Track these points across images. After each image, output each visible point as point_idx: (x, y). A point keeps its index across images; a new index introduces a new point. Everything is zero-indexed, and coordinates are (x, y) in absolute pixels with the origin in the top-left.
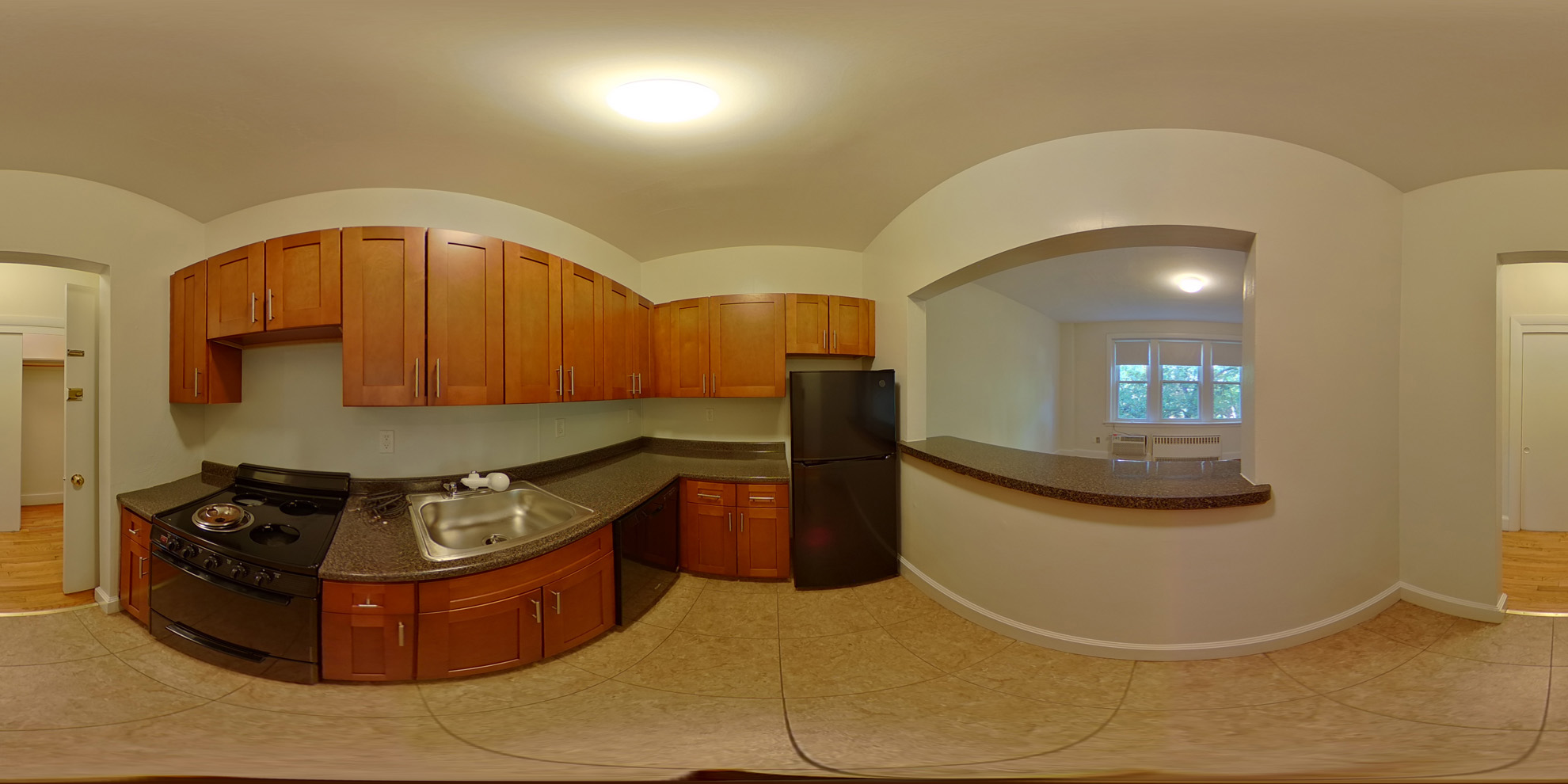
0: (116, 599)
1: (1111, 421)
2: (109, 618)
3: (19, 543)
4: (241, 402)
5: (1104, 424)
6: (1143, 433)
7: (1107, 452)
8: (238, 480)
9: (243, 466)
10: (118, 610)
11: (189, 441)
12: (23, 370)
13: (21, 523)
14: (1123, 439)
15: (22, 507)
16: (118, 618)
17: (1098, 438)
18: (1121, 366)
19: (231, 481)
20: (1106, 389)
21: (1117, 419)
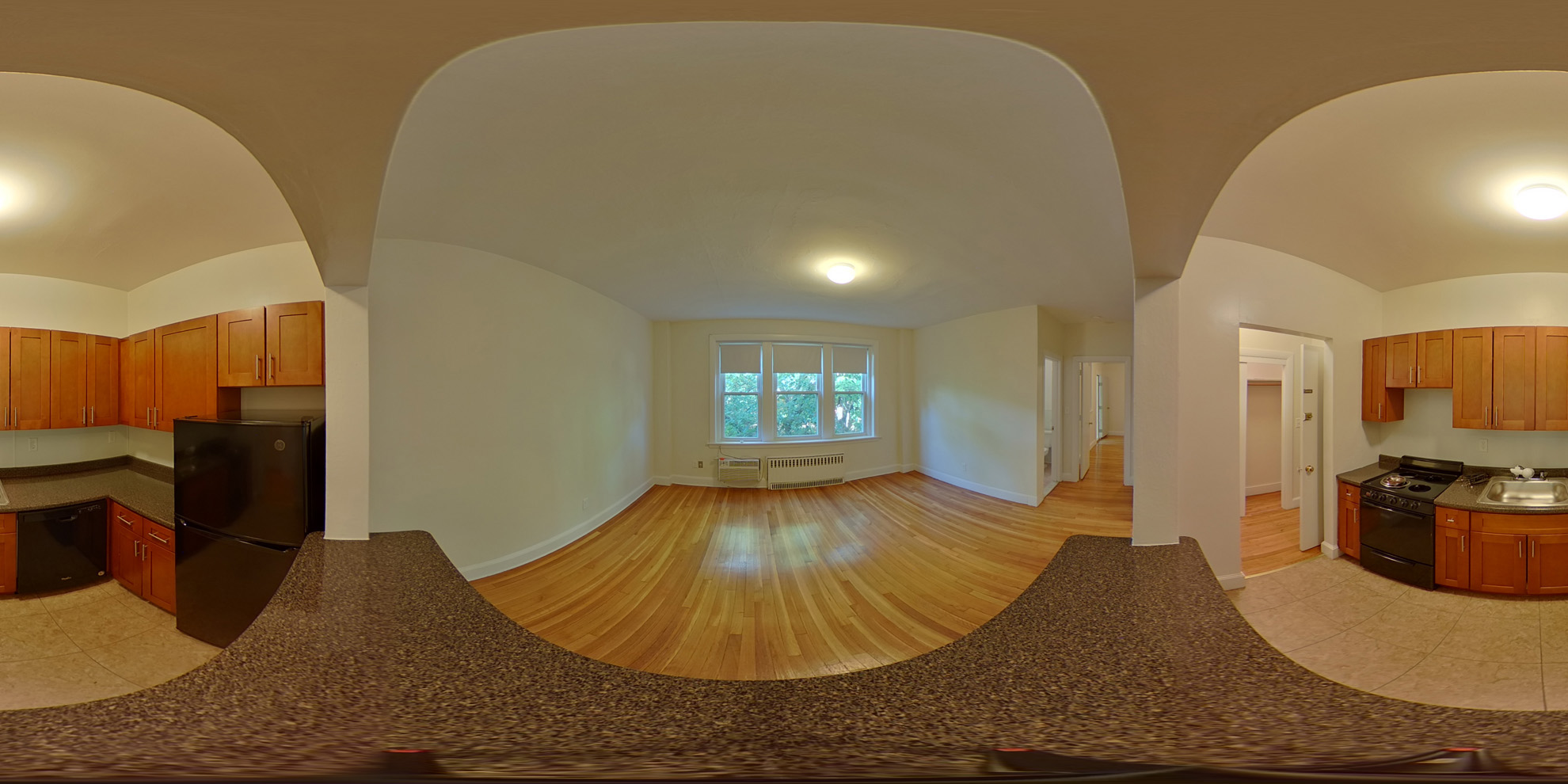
0: (1337, 547)
1: (717, 443)
2: (1335, 561)
3: (1250, 525)
4: (1402, 419)
5: (708, 445)
6: (755, 456)
7: (711, 479)
8: (1401, 465)
9: (1404, 457)
10: (1338, 556)
11: (1372, 442)
12: (1248, 388)
13: (1246, 510)
14: (732, 464)
15: (1247, 497)
16: (1339, 561)
17: (700, 462)
18: (727, 375)
19: (1398, 466)
20: (709, 403)
21: (723, 439)
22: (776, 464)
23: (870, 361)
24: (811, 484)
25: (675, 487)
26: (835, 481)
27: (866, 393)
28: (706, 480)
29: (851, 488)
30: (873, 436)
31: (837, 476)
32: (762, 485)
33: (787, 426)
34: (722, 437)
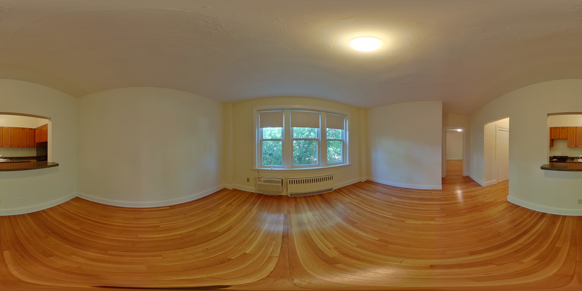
1: (257, 168)
4: (553, 147)
5: (252, 169)
6: (279, 177)
7: (254, 188)
14: (265, 181)
17: (248, 179)
21: (261, 166)
22: (292, 182)
23: (346, 124)
24: (314, 193)
25: (234, 190)
26: (328, 190)
27: (343, 140)
28: (251, 188)
29: (339, 194)
30: (348, 164)
31: (329, 187)
32: (284, 193)
33: (300, 159)
34: (261, 165)
